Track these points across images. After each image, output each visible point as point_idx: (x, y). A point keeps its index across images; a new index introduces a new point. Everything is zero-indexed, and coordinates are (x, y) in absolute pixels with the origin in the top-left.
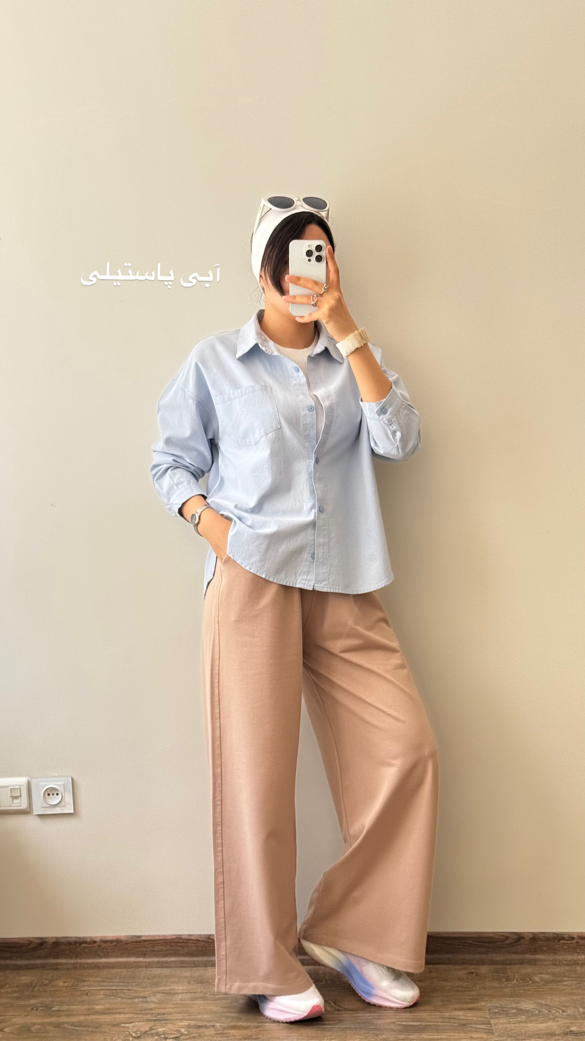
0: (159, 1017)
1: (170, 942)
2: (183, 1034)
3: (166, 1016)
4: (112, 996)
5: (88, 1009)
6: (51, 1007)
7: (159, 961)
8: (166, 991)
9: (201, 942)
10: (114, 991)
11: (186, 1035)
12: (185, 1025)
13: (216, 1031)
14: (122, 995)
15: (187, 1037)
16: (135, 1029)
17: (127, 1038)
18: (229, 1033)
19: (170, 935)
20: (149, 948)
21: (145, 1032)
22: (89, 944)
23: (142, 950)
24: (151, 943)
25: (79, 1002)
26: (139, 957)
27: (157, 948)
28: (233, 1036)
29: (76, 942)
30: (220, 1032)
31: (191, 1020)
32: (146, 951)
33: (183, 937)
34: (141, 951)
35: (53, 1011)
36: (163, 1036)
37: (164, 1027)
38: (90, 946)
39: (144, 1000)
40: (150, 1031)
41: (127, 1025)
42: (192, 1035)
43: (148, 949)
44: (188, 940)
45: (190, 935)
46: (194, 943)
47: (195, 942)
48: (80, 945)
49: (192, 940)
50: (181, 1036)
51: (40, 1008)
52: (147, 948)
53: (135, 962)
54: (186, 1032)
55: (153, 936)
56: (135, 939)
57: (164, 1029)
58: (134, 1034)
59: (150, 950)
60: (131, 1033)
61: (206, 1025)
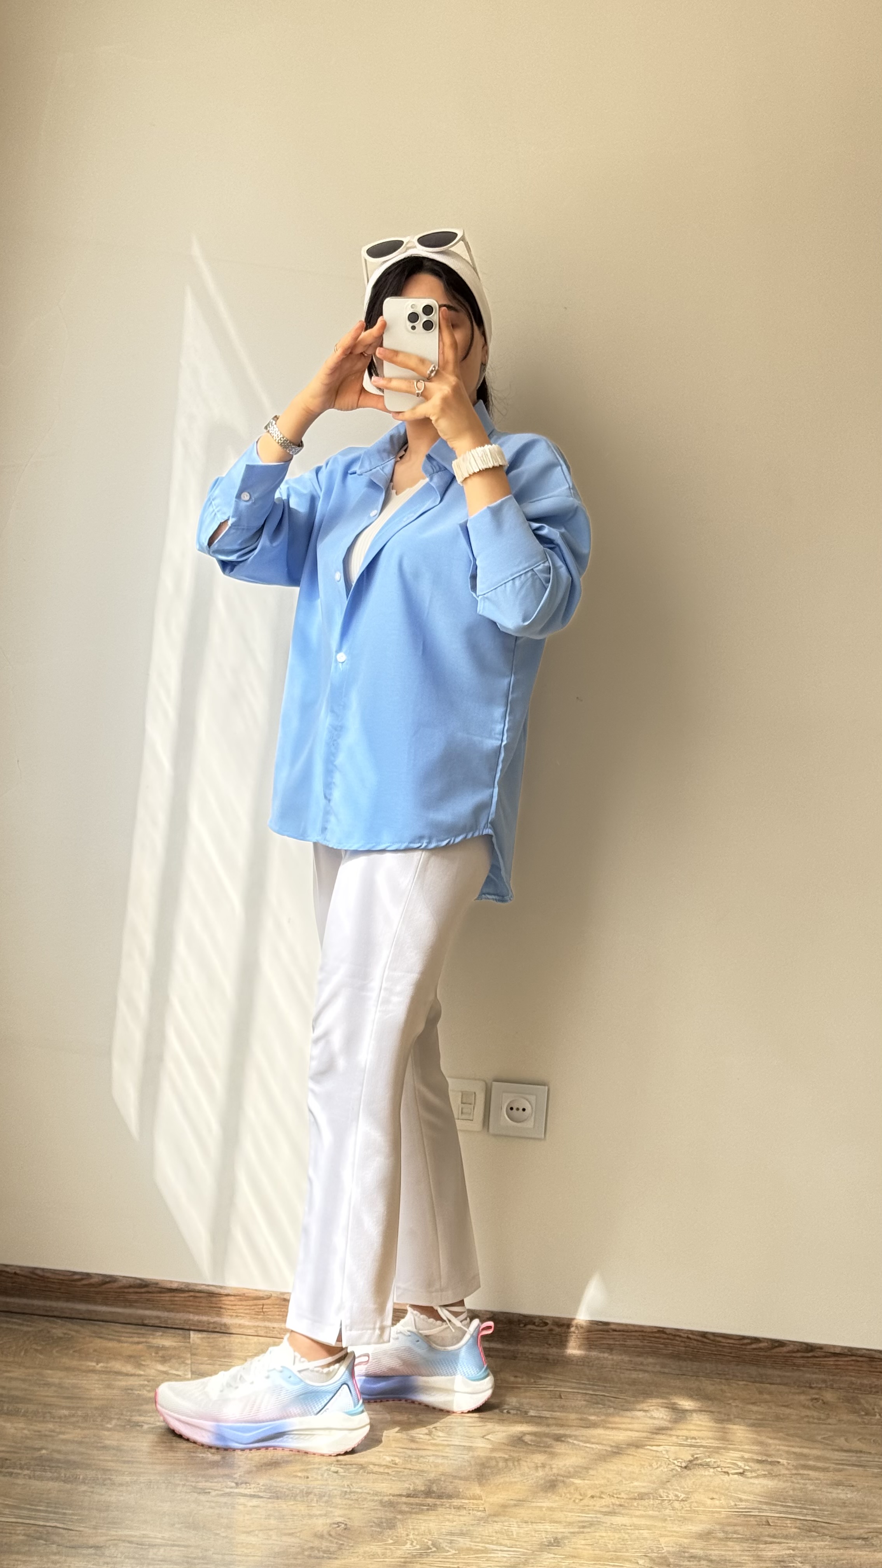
0: (689, 1440)
1: (650, 1337)
2: (745, 1471)
3: (698, 1441)
4: (597, 1403)
5: (581, 1419)
6: (526, 1413)
7: (631, 1361)
8: (669, 1406)
9: (691, 1341)
10: (595, 1397)
11: (751, 1472)
12: (738, 1457)
13: (787, 1469)
14: (611, 1404)
15: (754, 1474)
16: (672, 1457)
17: (672, 1466)
18: (808, 1475)
19: (650, 1327)
20: (619, 1341)
21: (691, 1461)
22: (538, 1326)
23: (608, 1342)
24: (624, 1335)
25: (558, 1407)
26: (604, 1352)
27: (629, 1343)
28: (817, 1479)
29: (519, 1322)
30: (794, 1472)
31: (741, 1451)
32: (615, 1344)
33: (668, 1332)
34: (607, 1344)
35: (532, 1416)
36: (719, 1469)
37: (709, 1457)
38: (539, 1328)
39: (648, 1414)
40: (694, 1460)
41: (654, 1448)
42: (759, 1472)
43: (617, 1343)
44: (675, 1335)
45: (678, 1330)
46: (682, 1341)
47: (684, 1340)
48: (525, 1325)
49: (680, 1336)
50: (744, 1472)
51: (512, 1411)
52: (616, 1341)
53: (598, 1359)
54: (747, 1468)
55: (626, 1325)
56: (600, 1327)
57: (713, 1460)
58: (675, 1462)
59: (620, 1344)
60: (670, 1459)
61: (767, 1461)
